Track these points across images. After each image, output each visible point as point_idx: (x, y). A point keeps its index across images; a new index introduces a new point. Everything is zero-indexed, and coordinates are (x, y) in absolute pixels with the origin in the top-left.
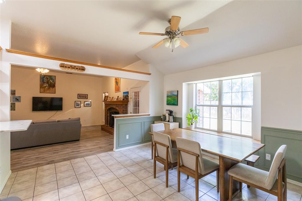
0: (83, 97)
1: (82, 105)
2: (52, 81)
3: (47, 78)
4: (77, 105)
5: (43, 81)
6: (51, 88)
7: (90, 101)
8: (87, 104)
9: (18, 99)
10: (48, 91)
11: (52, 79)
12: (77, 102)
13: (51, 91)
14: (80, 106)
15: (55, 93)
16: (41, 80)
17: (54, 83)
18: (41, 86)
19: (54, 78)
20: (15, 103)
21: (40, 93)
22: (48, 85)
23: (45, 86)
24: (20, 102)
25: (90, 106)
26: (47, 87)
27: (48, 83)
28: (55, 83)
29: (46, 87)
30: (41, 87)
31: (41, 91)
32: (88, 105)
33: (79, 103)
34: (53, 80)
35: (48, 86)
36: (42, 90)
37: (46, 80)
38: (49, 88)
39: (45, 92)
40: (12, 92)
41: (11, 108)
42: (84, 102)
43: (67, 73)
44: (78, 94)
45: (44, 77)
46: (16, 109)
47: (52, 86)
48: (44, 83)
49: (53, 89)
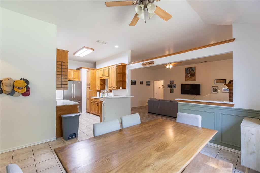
0: (220, 82)
1: (219, 90)
3: (190, 70)
4: (215, 90)
5: (187, 72)
6: (192, 77)
8: (225, 90)
10: (190, 80)
11: (193, 70)
12: (214, 88)
13: (192, 79)
14: (217, 91)
18: (186, 77)
19: (194, 69)
21: (186, 81)
22: (190, 75)
23: (188, 76)
24: (176, 88)
26: (189, 77)
27: (190, 73)
28: (195, 73)
30: (186, 78)
33: (217, 88)
36: (187, 79)
38: (191, 77)
39: (189, 80)
40: (172, 82)
41: (172, 92)
42: (222, 87)
43: (202, 62)
44: (215, 80)
45: (188, 69)
46: (174, 92)
47: (193, 75)
48: (188, 73)
49: (194, 77)
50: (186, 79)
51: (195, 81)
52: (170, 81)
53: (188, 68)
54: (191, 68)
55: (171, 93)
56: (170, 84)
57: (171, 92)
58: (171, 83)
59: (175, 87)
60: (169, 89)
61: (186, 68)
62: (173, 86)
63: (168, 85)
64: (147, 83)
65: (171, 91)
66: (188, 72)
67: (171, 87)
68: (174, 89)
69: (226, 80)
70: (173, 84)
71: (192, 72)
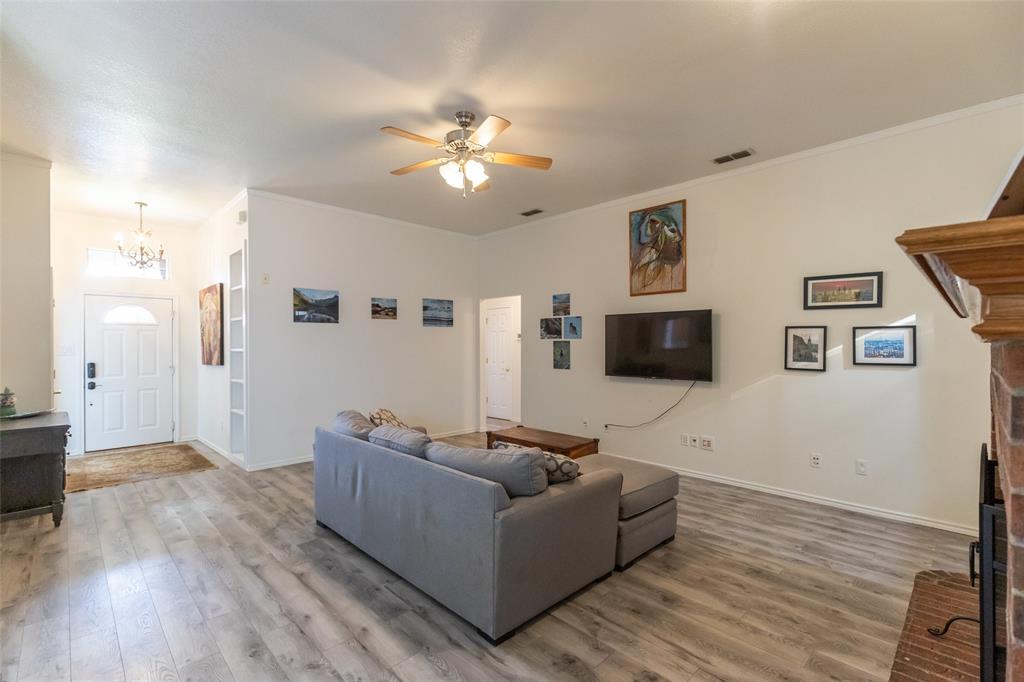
1: (837, 352)
2: (672, 231)
3: (653, 222)
4: (802, 353)
6: (668, 267)
7: (910, 320)
8: (874, 348)
9: (574, 328)
10: (656, 286)
11: (671, 220)
12: (799, 333)
13: (667, 280)
14: (820, 356)
16: (634, 238)
17: (678, 239)
18: (636, 268)
19: (677, 214)
20: (569, 342)
21: (632, 295)
22: (654, 258)
23: (645, 260)
24: (580, 337)
25: (907, 358)
26: (652, 266)
27: (655, 243)
28: (683, 238)
29: (649, 263)
30: (632, 273)
31: (633, 289)
32: (885, 358)
33: (816, 337)
34: (673, 226)
35: (658, 258)
36: (638, 280)
37: (649, 231)
38: (659, 270)
39: (648, 290)
40: (562, 304)
41: (561, 361)
42: (854, 329)
43: (720, 161)
44: (806, 280)
45: (643, 219)
46: (571, 363)
47: (673, 253)
48: (642, 245)
49: (677, 268)
50: (635, 277)
51: (684, 290)
52: (555, 297)
53: (645, 212)
54: (663, 210)
55: (556, 366)
56: (550, 315)
57: (557, 365)
58: (556, 311)
59: (574, 330)
60: (549, 343)
61: (631, 213)
62: (568, 328)
63: (542, 320)
64: (425, 308)
65: (558, 358)
66: (645, 240)
67: (558, 333)
68: (573, 342)
69: (880, 275)
70: (569, 314)
71: (666, 236)
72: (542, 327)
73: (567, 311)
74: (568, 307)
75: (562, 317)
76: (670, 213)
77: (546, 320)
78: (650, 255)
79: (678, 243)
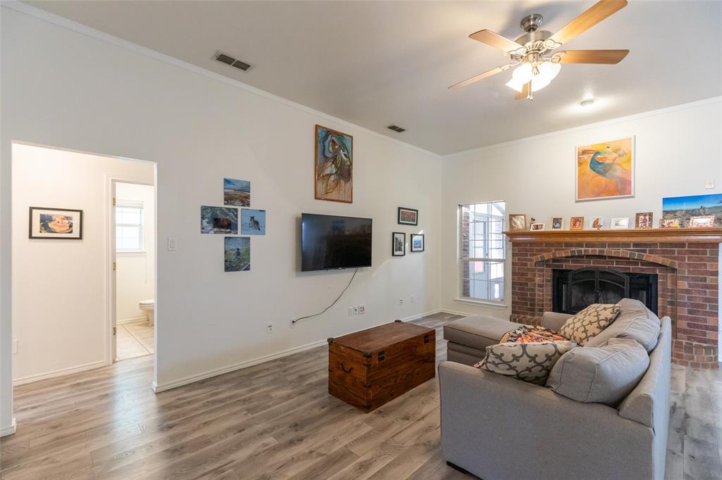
2: (345, 155)
3: (333, 141)
5: (324, 153)
6: (342, 182)
9: (257, 223)
10: (334, 195)
13: (342, 192)
15: (351, 202)
17: (348, 163)
19: (348, 144)
20: (249, 238)
21: (315, 198)
22: (334, 171)
23: (328, 171)
24: (264, 233)
26: (332, 178)
29: (330, 175)
31: (317, 193)
33: (402, 239)
34: (346, 153)
35: (336, 173)
37: (331, 148)
39: (329, 196)
40: (238, 193)
41: (236, 262)
45: (327, 136)
46: (251, 263)
47: (345, 173)
48: (326, 159)
49: (348, 184)
50: (320, 184)
52: (227, 181)
53: (329, 132)
54: (340, 136)
55: (227, 269)
56: (218, 201)
57: (230, 266)
58: (229, 199)
59: (256, 225)
60: (217, 240)
61: (317, 126)
62: (248, 221)
63: (204, 209)
65: (233, 257)
66: (327, 154)
67: (233, 227)
68: (256, 240)
70: (248, 205)
71: (342, 158)
72: (203, 218)
73: (245, 201)
74: (248, 197)
75: (239, 208)
76: (344, 141)
77: (212, 208)
78: (330, 169)
79: (349, 166)
